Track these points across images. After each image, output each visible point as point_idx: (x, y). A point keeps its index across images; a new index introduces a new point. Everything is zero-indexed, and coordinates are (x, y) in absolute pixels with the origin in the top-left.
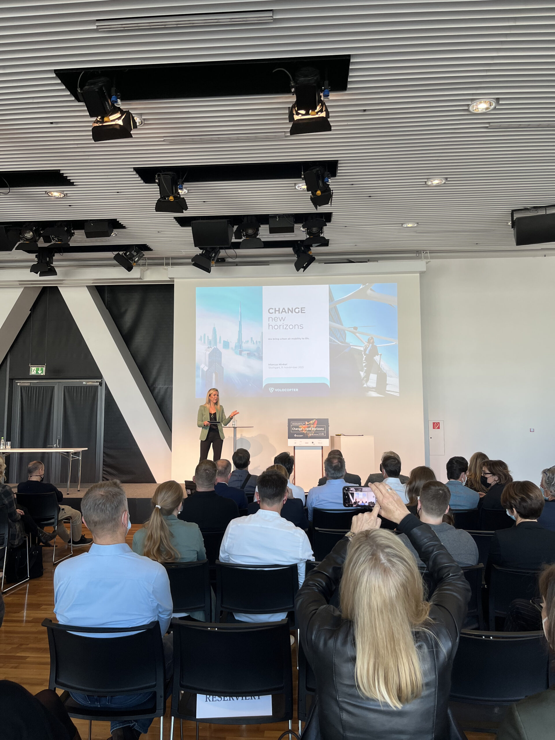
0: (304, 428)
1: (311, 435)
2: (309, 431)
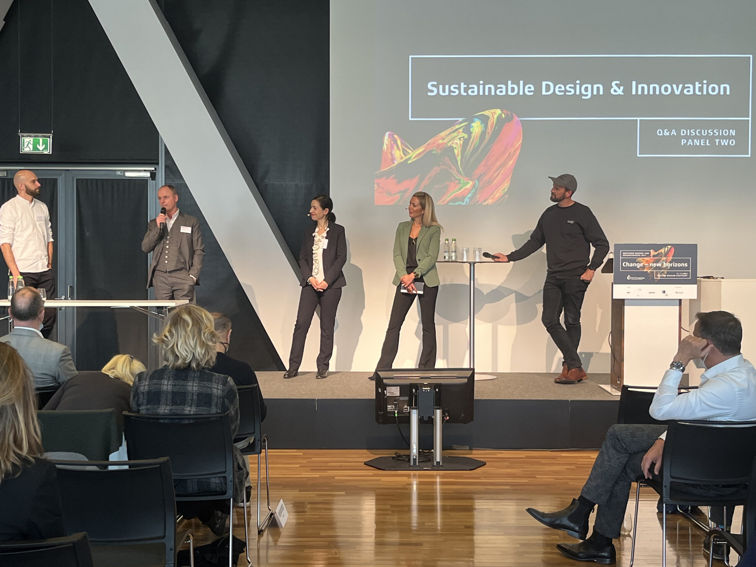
0: (647, 262)
1: (661, 277)
2: (657, 268)
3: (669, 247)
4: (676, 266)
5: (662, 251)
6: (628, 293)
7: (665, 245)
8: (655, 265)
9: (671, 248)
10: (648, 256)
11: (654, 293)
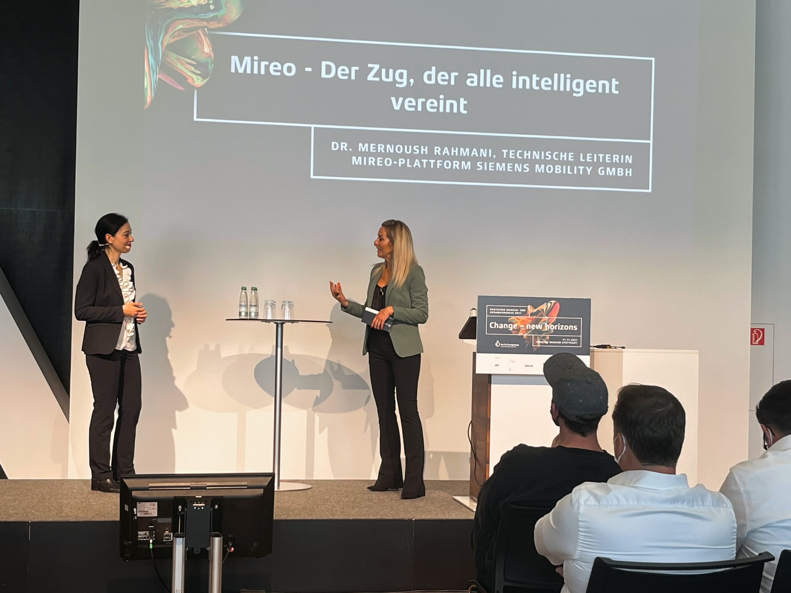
0: (523, 322)
1: (541, 344)
2: (536, 331)
3: (553, 302)
4: (561, 329)
5: (544, 307)
6: (496, 365)
7: (547, 300)
8: (533, 327)
9: (555, 304)
10: (524, 314)
11: (532, 366)
